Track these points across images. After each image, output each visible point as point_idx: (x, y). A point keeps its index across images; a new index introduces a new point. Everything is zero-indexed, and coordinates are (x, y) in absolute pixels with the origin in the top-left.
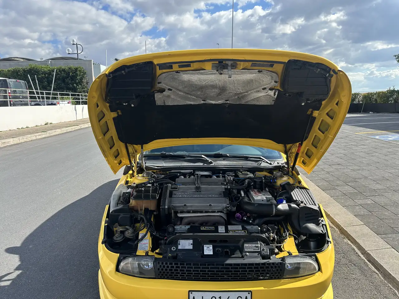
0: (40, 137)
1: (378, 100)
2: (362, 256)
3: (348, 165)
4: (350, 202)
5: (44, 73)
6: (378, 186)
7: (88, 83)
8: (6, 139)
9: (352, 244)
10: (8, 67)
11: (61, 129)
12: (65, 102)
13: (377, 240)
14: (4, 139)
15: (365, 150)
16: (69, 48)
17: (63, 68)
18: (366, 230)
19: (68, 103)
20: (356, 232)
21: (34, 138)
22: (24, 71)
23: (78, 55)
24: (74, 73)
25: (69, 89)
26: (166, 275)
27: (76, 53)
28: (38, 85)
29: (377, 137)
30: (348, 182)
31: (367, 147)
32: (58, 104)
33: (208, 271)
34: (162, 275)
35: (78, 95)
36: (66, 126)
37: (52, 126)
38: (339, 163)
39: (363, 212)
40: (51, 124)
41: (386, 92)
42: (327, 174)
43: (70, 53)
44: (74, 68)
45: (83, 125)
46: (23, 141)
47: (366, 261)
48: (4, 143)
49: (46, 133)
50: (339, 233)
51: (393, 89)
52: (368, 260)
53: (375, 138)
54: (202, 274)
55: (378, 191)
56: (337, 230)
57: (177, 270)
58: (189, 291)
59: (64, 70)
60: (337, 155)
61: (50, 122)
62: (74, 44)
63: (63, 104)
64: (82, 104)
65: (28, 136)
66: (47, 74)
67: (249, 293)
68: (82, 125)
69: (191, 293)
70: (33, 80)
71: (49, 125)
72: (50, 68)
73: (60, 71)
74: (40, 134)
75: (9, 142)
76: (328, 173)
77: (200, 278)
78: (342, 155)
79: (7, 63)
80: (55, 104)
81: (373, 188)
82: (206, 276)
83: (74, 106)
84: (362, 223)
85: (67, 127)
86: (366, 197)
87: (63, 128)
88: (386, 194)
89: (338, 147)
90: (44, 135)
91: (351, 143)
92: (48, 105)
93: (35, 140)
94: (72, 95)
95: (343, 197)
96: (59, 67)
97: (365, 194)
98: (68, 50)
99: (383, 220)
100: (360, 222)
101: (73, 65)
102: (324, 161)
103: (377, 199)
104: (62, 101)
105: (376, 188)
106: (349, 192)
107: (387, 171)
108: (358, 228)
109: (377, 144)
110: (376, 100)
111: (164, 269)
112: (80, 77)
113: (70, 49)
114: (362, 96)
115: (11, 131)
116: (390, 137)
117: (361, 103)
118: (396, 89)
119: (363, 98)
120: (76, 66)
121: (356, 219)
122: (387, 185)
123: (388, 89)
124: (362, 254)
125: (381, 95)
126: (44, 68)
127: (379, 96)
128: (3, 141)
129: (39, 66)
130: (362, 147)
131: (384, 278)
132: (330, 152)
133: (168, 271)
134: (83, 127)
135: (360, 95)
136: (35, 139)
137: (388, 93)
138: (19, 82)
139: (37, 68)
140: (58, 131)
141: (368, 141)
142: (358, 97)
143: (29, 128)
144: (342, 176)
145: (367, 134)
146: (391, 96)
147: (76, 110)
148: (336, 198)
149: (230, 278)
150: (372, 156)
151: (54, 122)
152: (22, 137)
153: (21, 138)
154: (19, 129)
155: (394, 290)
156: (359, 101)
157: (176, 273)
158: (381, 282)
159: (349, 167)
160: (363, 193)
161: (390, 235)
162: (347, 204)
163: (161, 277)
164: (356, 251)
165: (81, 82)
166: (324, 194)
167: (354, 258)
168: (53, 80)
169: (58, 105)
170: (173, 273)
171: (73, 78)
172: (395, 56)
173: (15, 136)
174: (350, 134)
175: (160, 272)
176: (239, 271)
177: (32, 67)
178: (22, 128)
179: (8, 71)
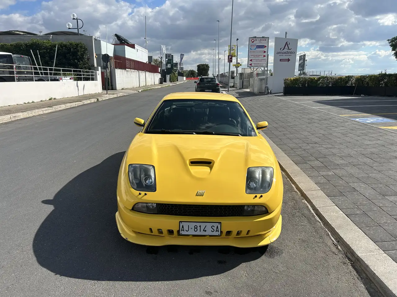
0: (47, 112)
1: (370, 84)
2: (312, 211)
3: (324, 143)
4: (316, 173)
5: (46, 48)
6: (342, 162)
7: (89, 59)
8: (16, 113)
9: (307, 203)
10: (10, 41)
11: (65, 105)
12: (67, 78)
13: (327, 200)
14: (14, 113)
15: (342, 131)
16: (69, 23)
17: (64, 43)
18: (321, 193)
19: (70, 79)
20: (312, 195)
21: (41, 113)
22: (26, 45)
23: (78, 30)
24: (75, 49)
25: (71, 65)
26: (165, 212)
27: (77, 28)
28: (40, 61)
29: (357, 120)
30: (319, 158)
31: (346, 128)
32: (61, 79)
33: (193, 210)
34: (162, 211)
35: (80, 71)
36: (69, 102)
37: (56, 101)
38: (316, 142)
39: (323, 180)
40: (55, 99)
41: (378, 76)
42: (303, 151)
43: (70, 27)
44: (75, 44)
45: (86, 101)
46: (31, 115)
47: (315, 214)
48: (15, 116)
49: (52, 108)
50: (300, 195)
51: (384, 73)
52: (316, 214)
53: (355, 120)
54: (189, 211)
55: (340, 165)
56: (299, 193)
57: (172, 209)
58: (180, 222)
59: (65, 46)
60: (317, 135)
61: (53, 97)
62: (74, 19)
63: (65, 79)
64: (84, 80)
65: (36, 111)
66: (49, 49)
67: (219, 224)
68: (84, 101)
69: (181, 223)
70: (36, 55)
71: (53, 100)
72: (51, 43)
73: (62, 46)
74: (46, 109)
75: (19, 116)
76: (305, 150)
77: (187, 214)
78: (321, 135)
79: (9, 37)
80: (58, 80)
81: (337, 163)
82: (191, 213)
83: (76, 82)
84: (319, 189)
85: (71, 103)
86: (329, 170)
87: (67, 103)
88: (346, 168)
89: (320, 127)
90: (49, 110)
91: (332, 125)
92: (51, 80)
93: (42, 115)
94: (74, 71)
95: (311, 170)
96: (60, 42)
97: (329, 167)
98: (69, 24)
99: (336, 187)
100: (318, 188)
101: (73, 40)
102: (304, 140)
103: (337, 171)
104: (65, 77)
105: (339, 163)
106: (317, 165)
107: (354, 149)
108: (314, 192)
109: (354, 126)
110: (368, 83)
111: (164, 208)
112: (81, 53)
113: (71, 24)
114: (355, 79)
115: (18, 106)
116: (369, 120)
117: (354, 85)
118: (387, 73)
119: (356, 81)
120: (78, 42)
121: (316, 186)
122: (349, 161)
123: (380, 73)
124: (313, 210)
125: (373, 78)
126: (46, 43)
127: (371, 79)
128: (14, 115)
129: (41, 41)
130: (341, 128)
131: (324, 225)
132: (311, 133)
133: (166, 209)
134: (85, 103)
135: (353, 77)
136: (43, 113)
137: (379, 76)
138: (23, 58)
139: (38, 43)
140: (63, 107)
141: (347, 123)
142: (352, 80)
143: (35, 102)
144: (315, 153)
145: (348, 117)
146: (382, 80)
147: (78, 86)
148: (304, 170)
149: (207, 214)
150: (347, 136)
151: (58, 97)
152: (31, 112)
153: (29, 112)
154: (26, 103)
155: (328, 232)
156: (352, 84)
157: (172, 210)
158: (321, 227)
159: (323, 146)
160: (328, 167)
161: (338, 197)
162: (312, 175)
163: (161, 213)
164: (309, 208)
165: (82, 58)
166: (296, 168)
167: (306, 212)
168: (55, 55)
169: (61, 81)
170: (169, 210)
171: (75, 54)
172: (389, 40)
173: (24, 111)
174: (334, 116)
175: (161, 210)
176: (213, 210)
177: (34, 42)
178: (28, 103)
179: (10, 45)
